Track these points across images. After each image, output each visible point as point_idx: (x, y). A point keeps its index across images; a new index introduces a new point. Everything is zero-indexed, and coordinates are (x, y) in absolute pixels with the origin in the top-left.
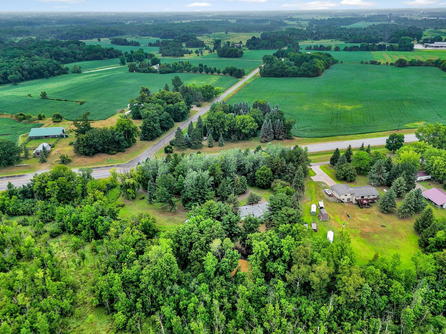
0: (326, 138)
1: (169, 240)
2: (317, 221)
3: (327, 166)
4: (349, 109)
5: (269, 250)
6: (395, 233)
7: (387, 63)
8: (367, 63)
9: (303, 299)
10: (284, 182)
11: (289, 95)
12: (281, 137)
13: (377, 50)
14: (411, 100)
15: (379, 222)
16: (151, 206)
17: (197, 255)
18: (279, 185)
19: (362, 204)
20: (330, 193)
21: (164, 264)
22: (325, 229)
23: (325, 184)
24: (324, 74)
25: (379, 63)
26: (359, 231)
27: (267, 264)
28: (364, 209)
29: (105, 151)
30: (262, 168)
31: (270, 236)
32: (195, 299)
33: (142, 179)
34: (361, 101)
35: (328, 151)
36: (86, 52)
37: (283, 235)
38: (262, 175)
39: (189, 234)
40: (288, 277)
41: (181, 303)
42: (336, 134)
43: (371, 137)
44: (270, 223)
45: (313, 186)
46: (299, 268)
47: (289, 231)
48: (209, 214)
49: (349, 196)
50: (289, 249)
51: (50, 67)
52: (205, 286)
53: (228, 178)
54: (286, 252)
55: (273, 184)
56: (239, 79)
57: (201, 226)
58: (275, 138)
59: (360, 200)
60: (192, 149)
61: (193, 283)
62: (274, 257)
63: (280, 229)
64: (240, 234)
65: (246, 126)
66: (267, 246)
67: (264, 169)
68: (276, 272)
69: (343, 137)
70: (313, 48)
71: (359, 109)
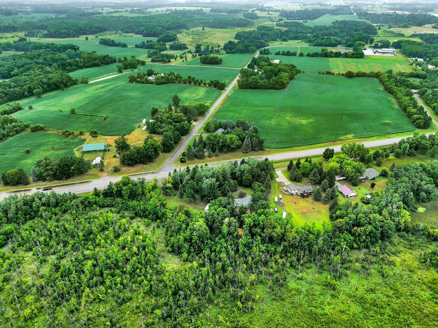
0: (286, 149)
1: (203, 219)
2: (278, 206)
3: (286, 171)
4: (304, 123)
5: (253, 223)
6: (319, 212)
7: (339, 74)
8: (323, 73)
9: (270, 245)
10: (259, 184)
11: (261, 109)
12: (256, 149)
13: (334, 57)
14: (348, 114)
15: (312, 206)
16: (181, 200)
17: (217, 226)
18: (257, 186)
19: (304, 195)
20: (286, 190)
21: (204, 230)
22: (282, 211)
23: (284, 183)
24: (288, 86)
25: (333, 74)
26: (300, 212)
27: (252, 229)
28: (305, 199)
29: (142, 162)
30: (246, 175)
31: (253, 215)
32: (219, 246)
33: (174, 183)
34: (314, 115)
35: (287, 159)
36: (86, 60)
37: (260, 215)
38: (246, 180)
39: (212, 216)
40: (262, 235)
41: (213, 248)
42: (292, 145)
43: (316, 147)
44: (252, 208)
45: (276, 185)
46: (267, 230)
47: (263, 213)
48: (220, 205)
49: (297, 191)
50: (263, 222)
51: (64, 80)
52: (223, 240)
53: (227, 182)
54: (261, 223)
55: (253, 185)
56: (222, 91)
57: (217, 211)
58: (253, 150)
59: (302, 193)
60: (198, 159)
61: (217, 239)
62: (255, 226)
63: (258, 212)
64: (237, 215)
65: (234, 143)
66: (252, 221)
67: (247, 176)
68: (257, 232)
69: (298, 148)
70: (281, 53)
71: (311, 123)
